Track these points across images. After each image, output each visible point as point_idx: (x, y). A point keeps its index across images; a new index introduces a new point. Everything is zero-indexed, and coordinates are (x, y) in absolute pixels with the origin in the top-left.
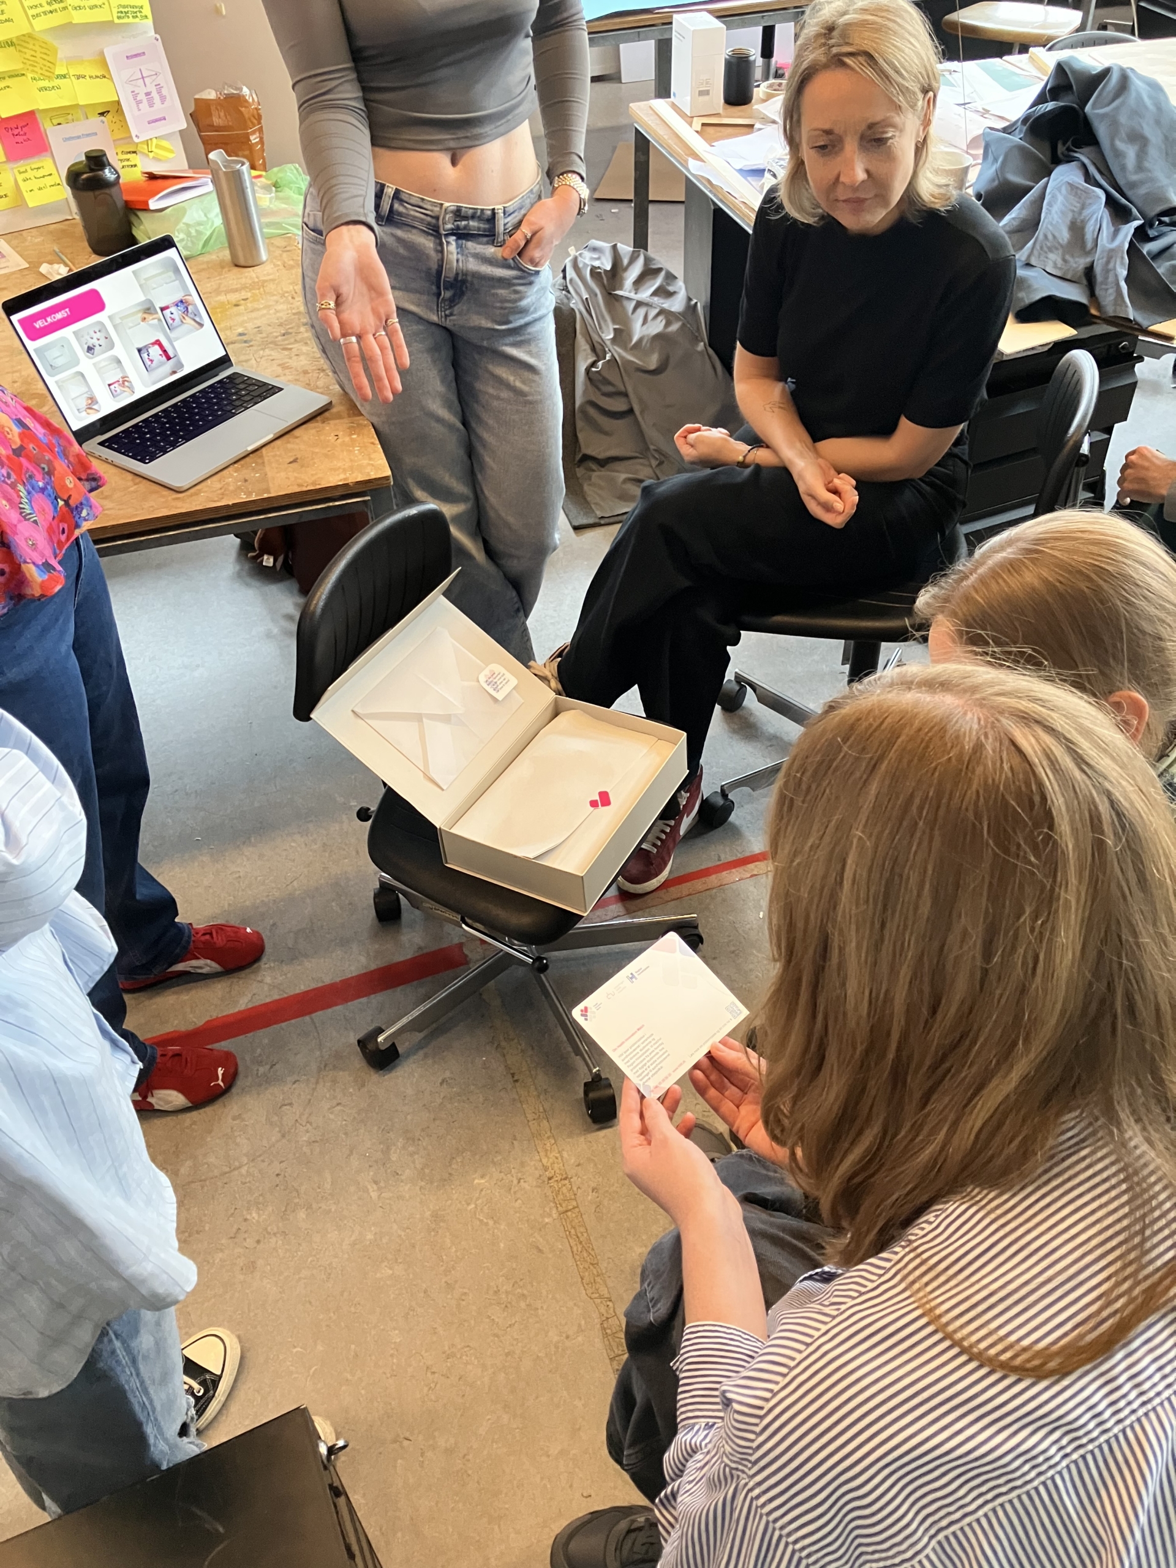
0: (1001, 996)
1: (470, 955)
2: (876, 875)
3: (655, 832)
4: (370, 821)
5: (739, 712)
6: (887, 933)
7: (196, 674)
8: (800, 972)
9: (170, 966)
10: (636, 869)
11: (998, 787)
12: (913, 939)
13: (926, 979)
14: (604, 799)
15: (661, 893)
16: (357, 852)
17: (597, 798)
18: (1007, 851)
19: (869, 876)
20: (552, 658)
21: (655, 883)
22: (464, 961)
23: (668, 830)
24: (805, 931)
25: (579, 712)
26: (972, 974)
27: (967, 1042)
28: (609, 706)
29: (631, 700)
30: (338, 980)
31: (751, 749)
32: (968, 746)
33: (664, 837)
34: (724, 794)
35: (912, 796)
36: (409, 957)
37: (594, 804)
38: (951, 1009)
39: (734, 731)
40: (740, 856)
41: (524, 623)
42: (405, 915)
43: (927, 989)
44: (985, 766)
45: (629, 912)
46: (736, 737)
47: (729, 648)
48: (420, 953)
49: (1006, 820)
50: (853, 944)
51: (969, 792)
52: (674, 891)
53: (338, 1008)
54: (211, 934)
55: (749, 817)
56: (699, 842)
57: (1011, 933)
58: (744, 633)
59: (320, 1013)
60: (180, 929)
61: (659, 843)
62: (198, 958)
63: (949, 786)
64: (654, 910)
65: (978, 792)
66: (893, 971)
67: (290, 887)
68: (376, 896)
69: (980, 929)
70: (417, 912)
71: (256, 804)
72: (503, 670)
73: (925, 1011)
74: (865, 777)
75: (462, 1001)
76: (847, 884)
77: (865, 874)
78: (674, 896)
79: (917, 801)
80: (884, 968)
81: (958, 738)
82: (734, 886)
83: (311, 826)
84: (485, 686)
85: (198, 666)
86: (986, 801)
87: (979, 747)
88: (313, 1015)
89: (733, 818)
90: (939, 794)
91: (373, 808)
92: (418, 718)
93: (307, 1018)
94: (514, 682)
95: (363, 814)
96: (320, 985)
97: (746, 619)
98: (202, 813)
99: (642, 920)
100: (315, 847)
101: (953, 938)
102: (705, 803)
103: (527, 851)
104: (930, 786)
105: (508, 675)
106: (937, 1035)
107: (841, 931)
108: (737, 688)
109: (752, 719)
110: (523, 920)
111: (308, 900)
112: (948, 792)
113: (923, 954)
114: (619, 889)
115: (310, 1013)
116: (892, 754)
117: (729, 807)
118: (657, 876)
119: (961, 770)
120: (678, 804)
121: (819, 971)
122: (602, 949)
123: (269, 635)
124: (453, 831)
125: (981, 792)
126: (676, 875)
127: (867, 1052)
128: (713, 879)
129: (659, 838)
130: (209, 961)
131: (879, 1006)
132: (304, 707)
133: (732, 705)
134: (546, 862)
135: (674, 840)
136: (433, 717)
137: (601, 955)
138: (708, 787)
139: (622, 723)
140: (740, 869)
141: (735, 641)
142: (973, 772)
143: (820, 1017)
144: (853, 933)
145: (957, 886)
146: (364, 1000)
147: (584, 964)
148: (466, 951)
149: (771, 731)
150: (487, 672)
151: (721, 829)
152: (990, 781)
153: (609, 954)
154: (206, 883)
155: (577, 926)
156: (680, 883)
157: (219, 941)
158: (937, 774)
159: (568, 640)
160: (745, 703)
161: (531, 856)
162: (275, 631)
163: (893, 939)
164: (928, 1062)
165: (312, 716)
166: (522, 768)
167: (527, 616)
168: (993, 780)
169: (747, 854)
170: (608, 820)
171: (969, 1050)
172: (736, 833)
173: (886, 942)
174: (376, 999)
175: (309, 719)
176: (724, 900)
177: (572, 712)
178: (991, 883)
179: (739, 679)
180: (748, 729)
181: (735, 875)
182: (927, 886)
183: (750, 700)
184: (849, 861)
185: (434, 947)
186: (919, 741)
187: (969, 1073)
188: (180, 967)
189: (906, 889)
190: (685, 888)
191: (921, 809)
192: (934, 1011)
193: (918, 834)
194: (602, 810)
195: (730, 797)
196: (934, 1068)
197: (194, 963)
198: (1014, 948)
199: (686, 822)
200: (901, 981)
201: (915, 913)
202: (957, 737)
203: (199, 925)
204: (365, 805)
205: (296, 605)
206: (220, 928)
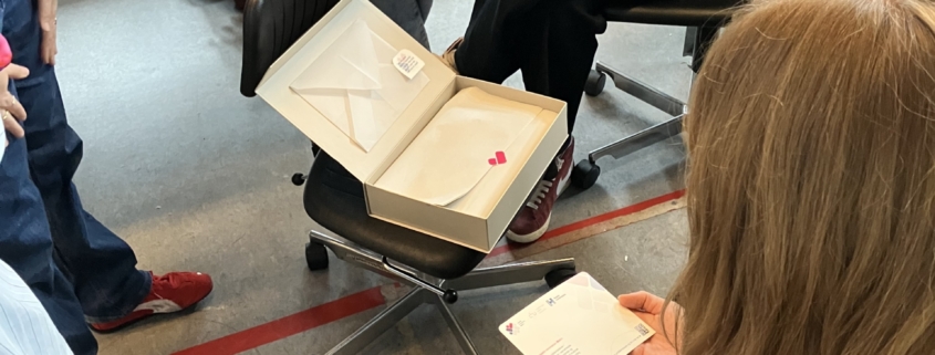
0: (911, 242)
1: (387, 297)
2: (793, 143)
3: (538, 193)
4: (304, 185)
5: (600, 96)
6: (803, 195)
7: (153, 75)
8: (718, 243)
9: (136, 306)
10: (521, 223)
11: (907, 53)
12: (828, 197)
13: (840, 232)
14: (501, 158)
15: (543, 243)
16: (291, 216)
17: (494, 157)
18: (915, 109)
19: (787, 144)
20: (449, 50)
21: (537, 234)
22: (382, 302)
23: (547, 190)
24: (724, 204)
25: (476, 88)
26: (883, 225)
27: (879, 290)
28: (500, 83)
29: (516, 80)
30: (278, 318)
31: (611, 126)
32: (877, 22)
33: (543, 196)
34: (591, 161)
35: (825, 70)
36: (337, 298)
37: (492, 162)
38: (864, 259)
39: (597, 111)
40: (606, 211)
41: (422, 25)
42: (331, 265)
43: (840, 242)
44: (894, 37)
45: (517, 259)
46: (598, 116)
47: (597, 36)
48: (345, 295)
49: (915, 81)
50: (772, 209)
51: (879, 60)
52: (553, 241)
53: (279, 342)
54: (168, 279)
55: (612, 180)
56: (572, 202)
57: (919, 185)
58: (609, 23)
59: (265, 346)
60: (140, 275)
61: (540, 201)
62: (157, 298)
63: (860, 57)
64: (536, 256)
65: (887, 60)
66: (810, 228)
67: (236, 245)
68: (307, 250)
69: (891, 180)
70: (342, 262)
71: (205, 179)
72: (412, 55)
73: (839, 260)
74: (780, 60)
75: (381, 333)
76: (766, 153)
77: (783, 143)
78: (553, 245)
79: (830, 73)
80: (801, 228)
81: (866, 19)
82: (603, 236)
83: (251, 195)
84: (398, 67)
85: (154, 69)
86: (896, 68)
87: (886, 24)
88: (259, 348)
89: (599, 181)
90: (851, 64)
91: (306, 172)
92: (344, 93)
93: (254, 350)
94: (421, 64)
95: (297, 180)
96: (264, 323)
97: (611, 11)
98: (161, 187)
99: (528, 264)
100: (254, 212)
101: (867, 191)
102: (576, 169)
103: (437, 200)
104: (842, 58)
105: (417, 59)
106: (851, 283)
107: (760, 198)
108: (599, 76)
109: (611, 102)
110: (435, 259)
111: (251, 255)
112: (860, 62)
113: (837, 210)
114: (508, 240)
115: (255, 346)
116: (807, 36)
117: (595, 172)
118: (539, 228)
119: (871, 42)
120: (556, 168)
121: (737, 238)
122: (497, 288)
123: (212, 43)
124: (377, 185)
125: (890, 59)
126: (554, 228)
127: (784, 306)
128: (585, 231)
129: (539, 197)
130: (167, 301)
131: (795, 260)
132: (249, 85)
133: (595, 90)
134: (457, 209)
135: (552, 199)
136: (357, 93)
137: (495, 294)
138: (578, 157)
139: (511, 97)
140: (607, 222)
141: (602, 30)
142: (883, 43)
143: (738, 280)
144: (771, 198)
145: (869, 145)
146: (300, 334)
147: (481, 302)
148: (383, 294)
149: (627, 110)
150: (399, 56)
151: (589, 190)
152: (899, 50)
153: (502, 293)
154: (166, 242)
155: (475, 269)
156: (557, 235)
157: (174, 283)
158: (849, 47)
159: (462, 35)
160: (605, 89)
161: (443, 204)
162: (217, 40)
163: (809, 200)
164: (842, 311)
165: (257, 91)
166: (431, 132)
167: (424, 18)
168: (902, 48)
169: (612, 210)
170: (504, 176)
171: (880, 298)
172: (602, 192)
173: (803, 202)
174: (310, 333)
175: (254, 94)
176: (595, 247)
177: (470, 88)
178: (901, 140)
179: (600, 69)
180: (608, 110)
181: (603, 227)
182: (841, 148)
183: (609, 86)
184: (769, 131)
185: (356, 291)
186: (830, 23)
187: (881, 319)
188: (144, 306)
189: (822, 151)
190: (562, 238)
191: (835, 78)
192: (848, 261)
193: (833, 100)
194: (499, 166)
195: (596, 163)
196: (847, 316)
197: (156, 302)
198: (922, 198)
199: (562, 184)
200: (816, 238)
201: (830, 172)
202: (866, 17)
203: (159, 273)
204: (299, 172)
205: (233, 18)
206: (175, 275)
